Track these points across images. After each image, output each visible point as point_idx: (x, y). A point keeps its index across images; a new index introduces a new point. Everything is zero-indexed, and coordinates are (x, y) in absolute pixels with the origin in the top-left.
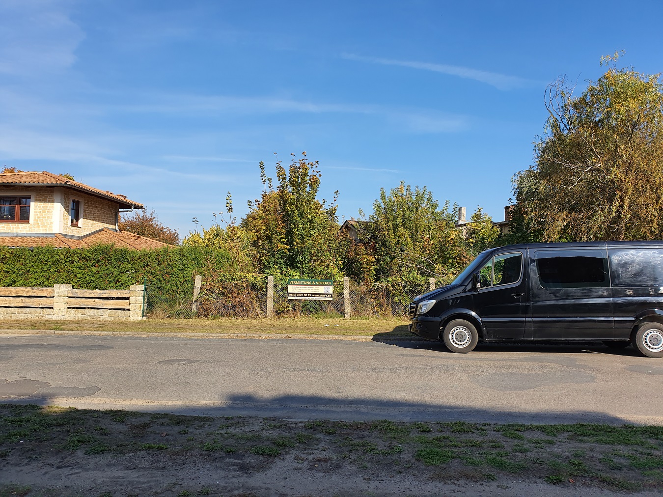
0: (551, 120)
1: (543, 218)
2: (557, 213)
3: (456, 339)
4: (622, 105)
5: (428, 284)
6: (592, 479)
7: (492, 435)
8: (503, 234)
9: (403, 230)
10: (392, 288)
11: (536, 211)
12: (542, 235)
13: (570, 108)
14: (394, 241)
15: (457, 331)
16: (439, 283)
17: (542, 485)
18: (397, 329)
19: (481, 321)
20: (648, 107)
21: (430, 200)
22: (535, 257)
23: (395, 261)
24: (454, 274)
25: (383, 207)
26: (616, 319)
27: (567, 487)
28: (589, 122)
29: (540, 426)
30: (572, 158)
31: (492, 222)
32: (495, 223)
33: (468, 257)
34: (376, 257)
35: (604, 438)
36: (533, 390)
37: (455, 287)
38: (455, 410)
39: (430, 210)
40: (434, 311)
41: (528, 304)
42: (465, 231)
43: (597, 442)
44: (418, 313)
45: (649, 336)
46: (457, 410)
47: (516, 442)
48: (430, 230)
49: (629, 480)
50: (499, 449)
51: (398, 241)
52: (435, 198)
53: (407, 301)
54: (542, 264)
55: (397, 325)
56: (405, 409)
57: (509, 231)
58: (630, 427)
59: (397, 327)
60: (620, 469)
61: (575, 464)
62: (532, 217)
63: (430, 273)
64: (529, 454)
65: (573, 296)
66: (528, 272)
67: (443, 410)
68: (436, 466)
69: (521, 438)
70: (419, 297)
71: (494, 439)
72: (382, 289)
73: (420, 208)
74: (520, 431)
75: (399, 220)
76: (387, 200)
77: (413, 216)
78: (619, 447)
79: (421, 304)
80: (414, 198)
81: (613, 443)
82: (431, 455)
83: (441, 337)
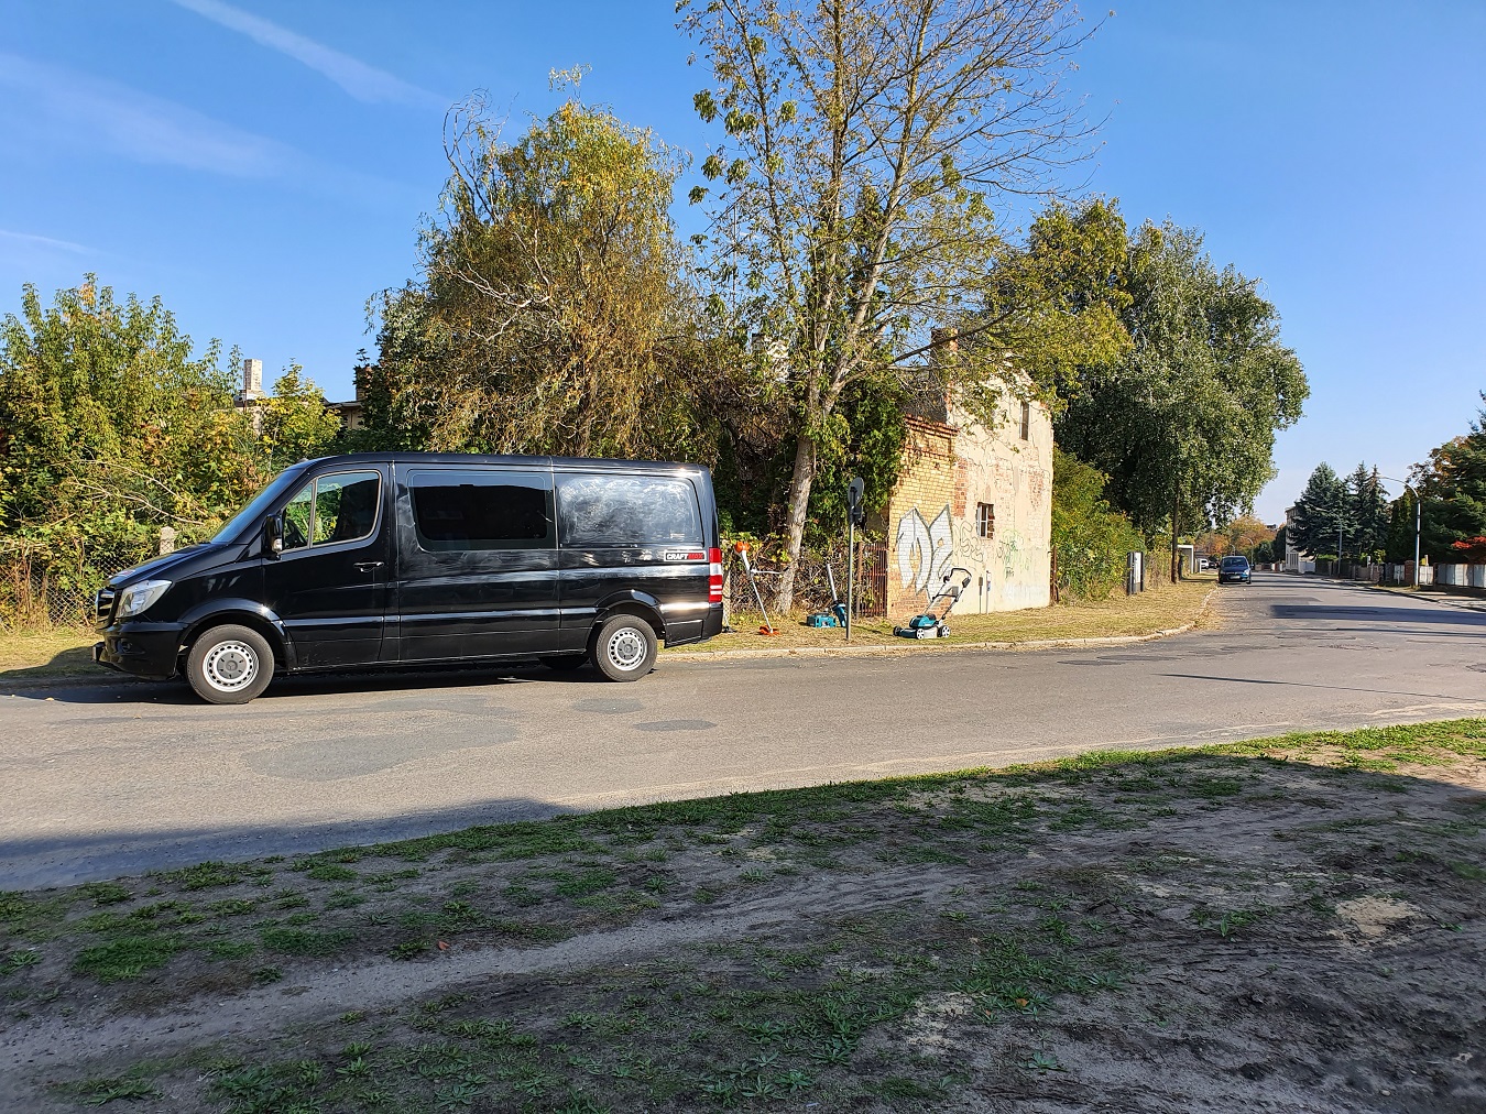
0: (455, 185)
1: (432, 400)
2: (463, 390)
3: (221, 671)
4: (589, 180)
5: (157, 544)
6: (484, 932)
7: (283, 881)
8: (349, 429)
9: (91, 403)
10: (50, 553)
11: (417, 382)
12: (429, 437)
13: (495, 166)
14: (66, 431)
15: (224, 652)
16: (185, 540)
17: (382, 968)
18: (62, 657)
19: (282, 626)
20: (634, 194)
21: (168, 334)
22: (409, 483)
23: (67, 482)
24: (223, 517)
25: (32, 336)
26: (564, 611)
27: (433, 959)
28: (530, 203)
29: (394, 846)
30: (497, 276)
31: (322, 400)
32: (331, 404)
33: (261, 477)
34: (9, 470)
35: (515, 849)
36: (389, 770)
37: (220, 549)
38: (200, 838)
39: (169, 359)
40: (163, 608)
41: (389, 585)
42: (258, 416)
43: (505, 857)
44: (120, 614)
45: (618, 642)
46: (206, 837)
47: (338, 886)
48: (170, 408)
49: (551, 921)
50: (295, 910)
51: (78, 430)
52: (182, 329)
53: (92, 582)
54: (425, 499)
55: (63, 649)
56: (63, 854)
57: (360, 423)
58: (567, 818)
59: (63, 652)
60: (538, 902)
61: (455, 911)
62: (408, 396)
63: (161, 515)
64: (362, 908)
65: (484, 568)
66: (393, 514)
67: (170, 842)
68: (129, 980)
69: (348, 877)
70: (124, 574)
71: (287, 890)
72: (20, 555)
73: (142, 351)
74: (349, 862)
75: (81, 375)
76: (44, 319)
77: (121, 370)
78: (540, 861)
79: (128, 591)
80: (125, 324)
81: (530, 855)
82: (118, 955)
83: (183, 668)
